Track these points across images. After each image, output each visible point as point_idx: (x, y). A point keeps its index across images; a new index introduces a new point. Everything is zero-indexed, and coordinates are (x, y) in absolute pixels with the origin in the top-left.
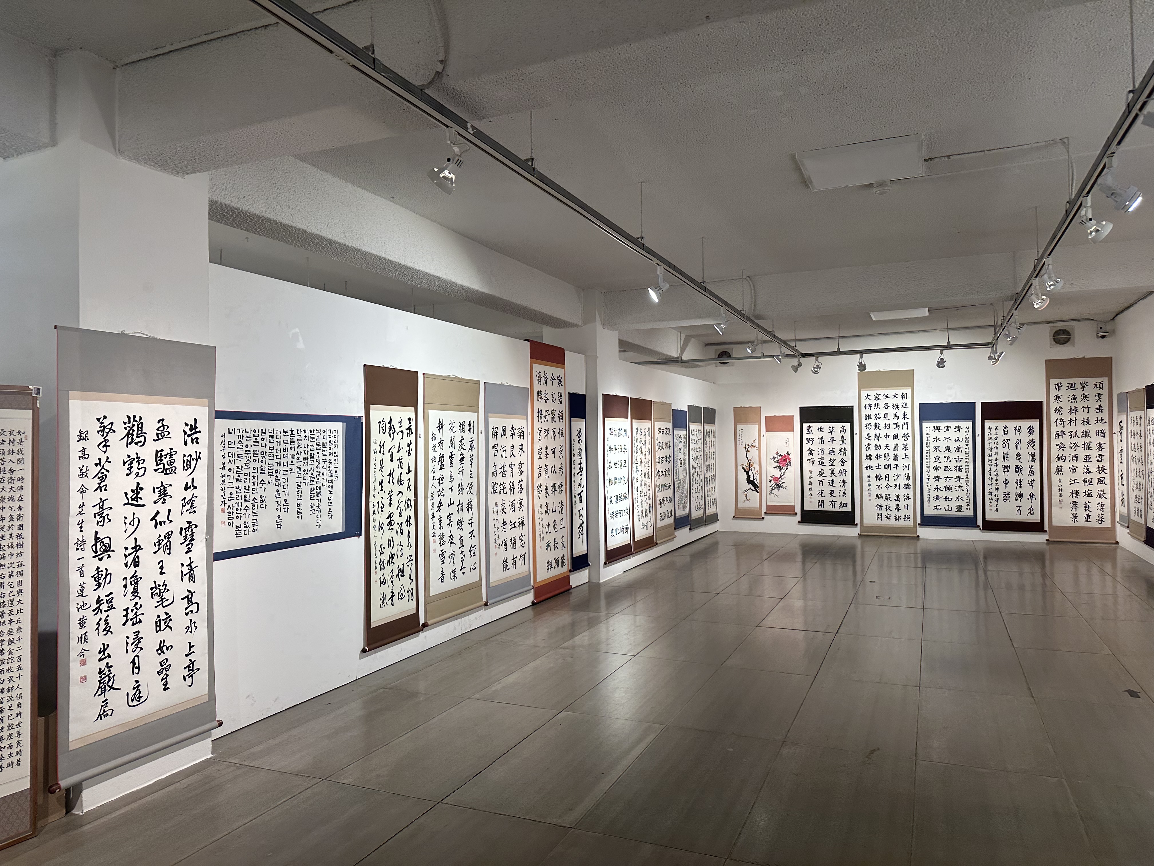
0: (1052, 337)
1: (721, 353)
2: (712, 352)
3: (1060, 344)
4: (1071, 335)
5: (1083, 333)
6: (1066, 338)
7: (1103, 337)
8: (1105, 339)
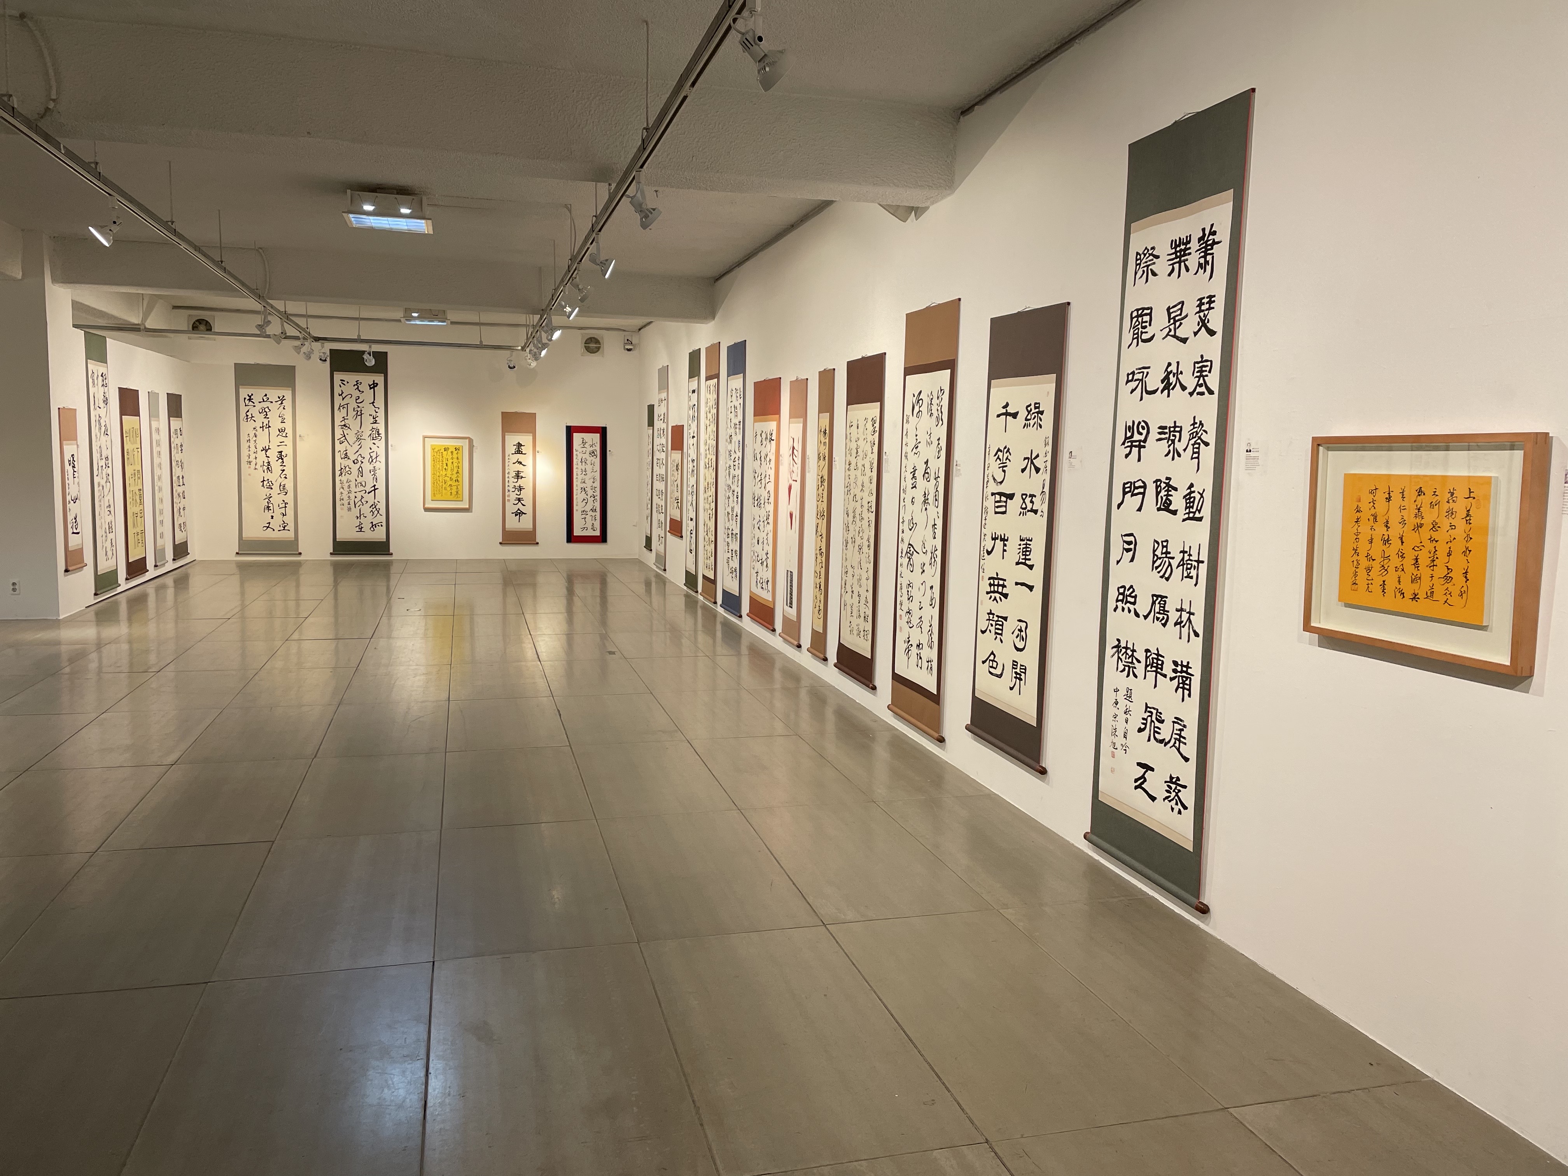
0: (584, 345)
1: (197, 321)
2: (183, 320)
3: (591, 353)
4: (600, 344)
5: (612, 344)
6: (596, 348)
7: (629, 350)
8: (631, 352)
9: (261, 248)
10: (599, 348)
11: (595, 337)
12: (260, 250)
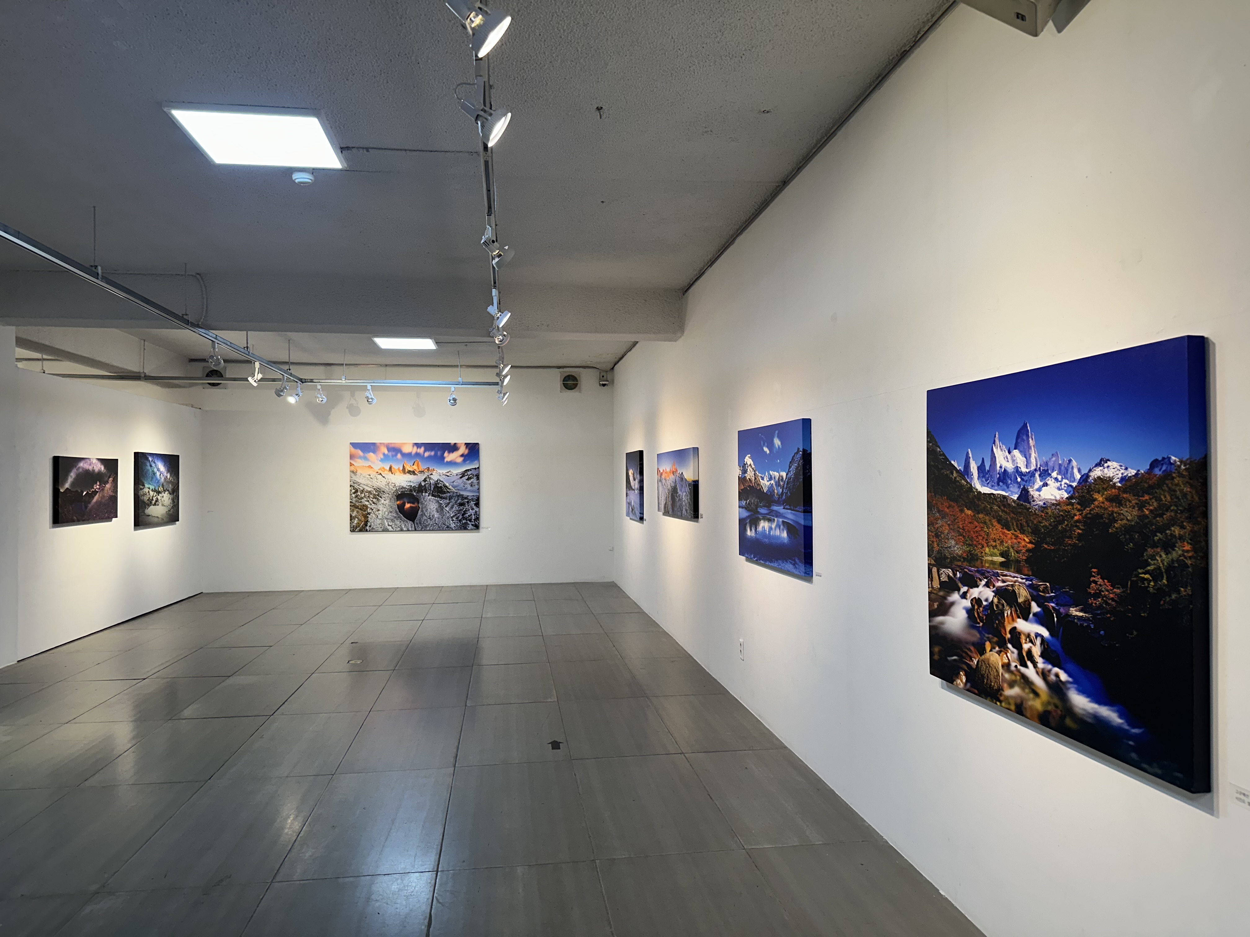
0: (562, 382)
1: (210, 372)
2: (198, 369)
3: (569, 389)
4: (577, 381)
5: (588, 380)
6: (574, 384)
7: (604, 385)
8: (606, 387)
9: (198, 274)
10: (577, 384)
11: (573, 374)
12: (198, 276)
